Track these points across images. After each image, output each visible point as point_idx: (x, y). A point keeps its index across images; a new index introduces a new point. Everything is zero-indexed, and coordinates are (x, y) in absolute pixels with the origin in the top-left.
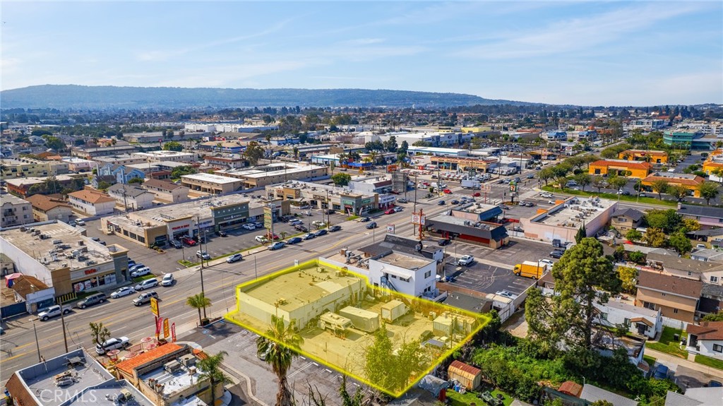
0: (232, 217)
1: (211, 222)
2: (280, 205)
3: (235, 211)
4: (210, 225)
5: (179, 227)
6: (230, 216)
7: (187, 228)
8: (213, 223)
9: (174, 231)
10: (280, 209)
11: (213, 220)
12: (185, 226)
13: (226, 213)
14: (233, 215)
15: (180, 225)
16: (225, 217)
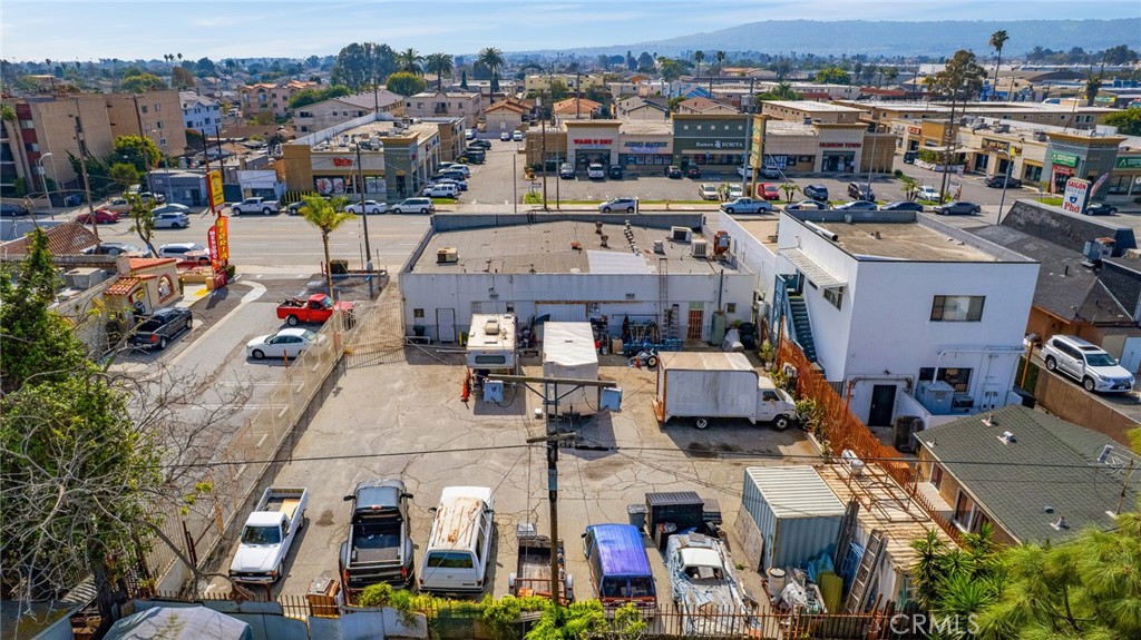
0: (718, 145)
1: (665, 144)
2: (861, 141)
3: (727, 133)
4: (661, 150)
5: (589, 142)
6: (714, 141)
7: (607, 147)
8: (669, 150)
9: (579, 147)
10: (859, 152)
11: (670, 141)
12: (606, 142)
13: (704, 132)
14: (722, 141)
15: (593, 138)
16: (701, 141)
